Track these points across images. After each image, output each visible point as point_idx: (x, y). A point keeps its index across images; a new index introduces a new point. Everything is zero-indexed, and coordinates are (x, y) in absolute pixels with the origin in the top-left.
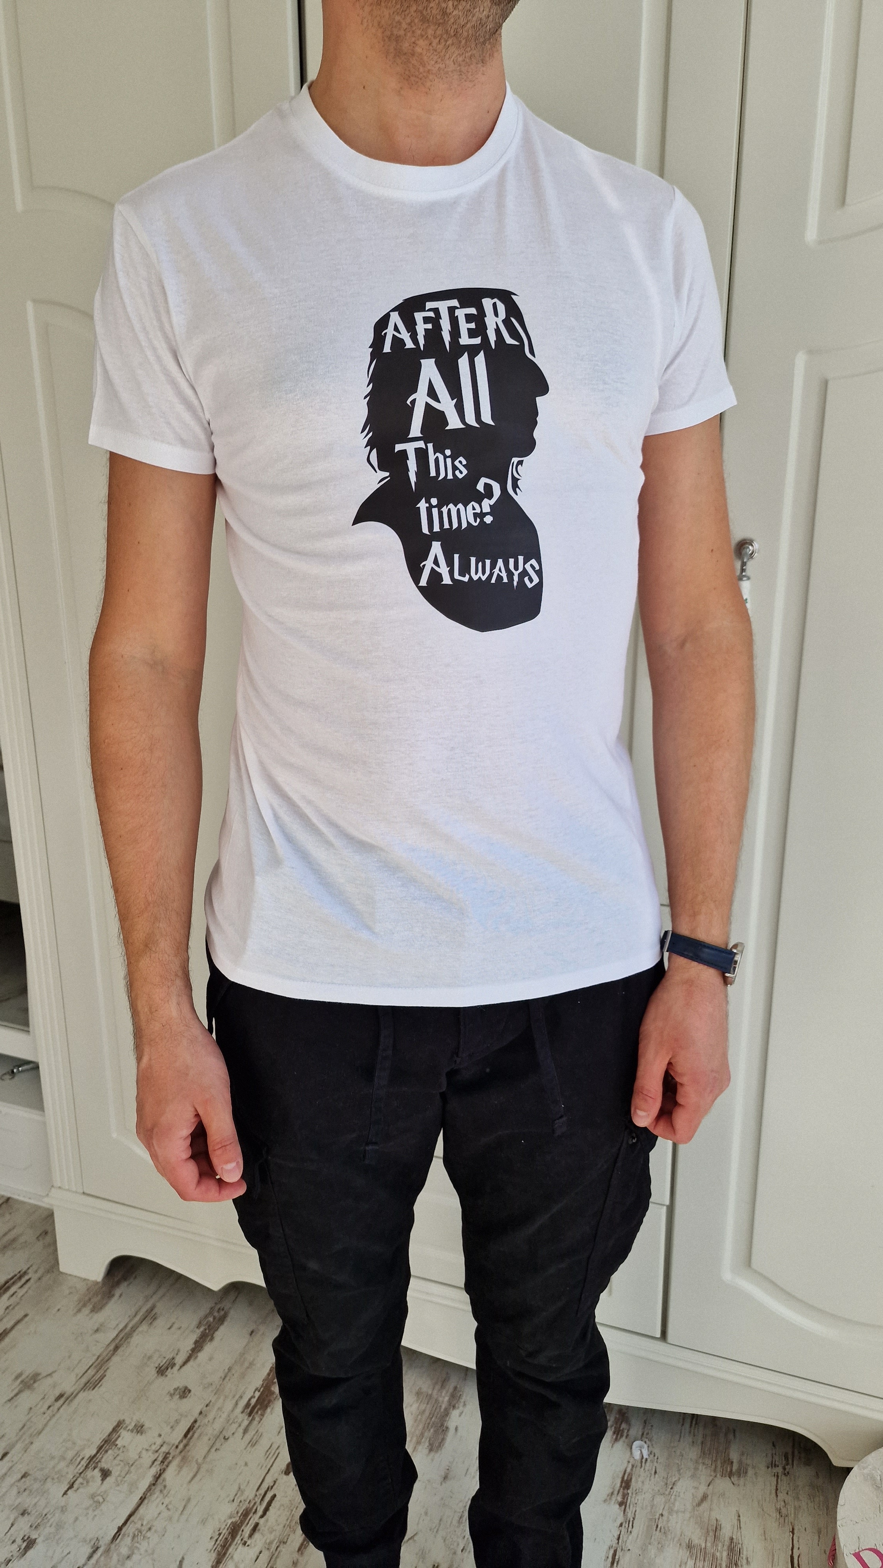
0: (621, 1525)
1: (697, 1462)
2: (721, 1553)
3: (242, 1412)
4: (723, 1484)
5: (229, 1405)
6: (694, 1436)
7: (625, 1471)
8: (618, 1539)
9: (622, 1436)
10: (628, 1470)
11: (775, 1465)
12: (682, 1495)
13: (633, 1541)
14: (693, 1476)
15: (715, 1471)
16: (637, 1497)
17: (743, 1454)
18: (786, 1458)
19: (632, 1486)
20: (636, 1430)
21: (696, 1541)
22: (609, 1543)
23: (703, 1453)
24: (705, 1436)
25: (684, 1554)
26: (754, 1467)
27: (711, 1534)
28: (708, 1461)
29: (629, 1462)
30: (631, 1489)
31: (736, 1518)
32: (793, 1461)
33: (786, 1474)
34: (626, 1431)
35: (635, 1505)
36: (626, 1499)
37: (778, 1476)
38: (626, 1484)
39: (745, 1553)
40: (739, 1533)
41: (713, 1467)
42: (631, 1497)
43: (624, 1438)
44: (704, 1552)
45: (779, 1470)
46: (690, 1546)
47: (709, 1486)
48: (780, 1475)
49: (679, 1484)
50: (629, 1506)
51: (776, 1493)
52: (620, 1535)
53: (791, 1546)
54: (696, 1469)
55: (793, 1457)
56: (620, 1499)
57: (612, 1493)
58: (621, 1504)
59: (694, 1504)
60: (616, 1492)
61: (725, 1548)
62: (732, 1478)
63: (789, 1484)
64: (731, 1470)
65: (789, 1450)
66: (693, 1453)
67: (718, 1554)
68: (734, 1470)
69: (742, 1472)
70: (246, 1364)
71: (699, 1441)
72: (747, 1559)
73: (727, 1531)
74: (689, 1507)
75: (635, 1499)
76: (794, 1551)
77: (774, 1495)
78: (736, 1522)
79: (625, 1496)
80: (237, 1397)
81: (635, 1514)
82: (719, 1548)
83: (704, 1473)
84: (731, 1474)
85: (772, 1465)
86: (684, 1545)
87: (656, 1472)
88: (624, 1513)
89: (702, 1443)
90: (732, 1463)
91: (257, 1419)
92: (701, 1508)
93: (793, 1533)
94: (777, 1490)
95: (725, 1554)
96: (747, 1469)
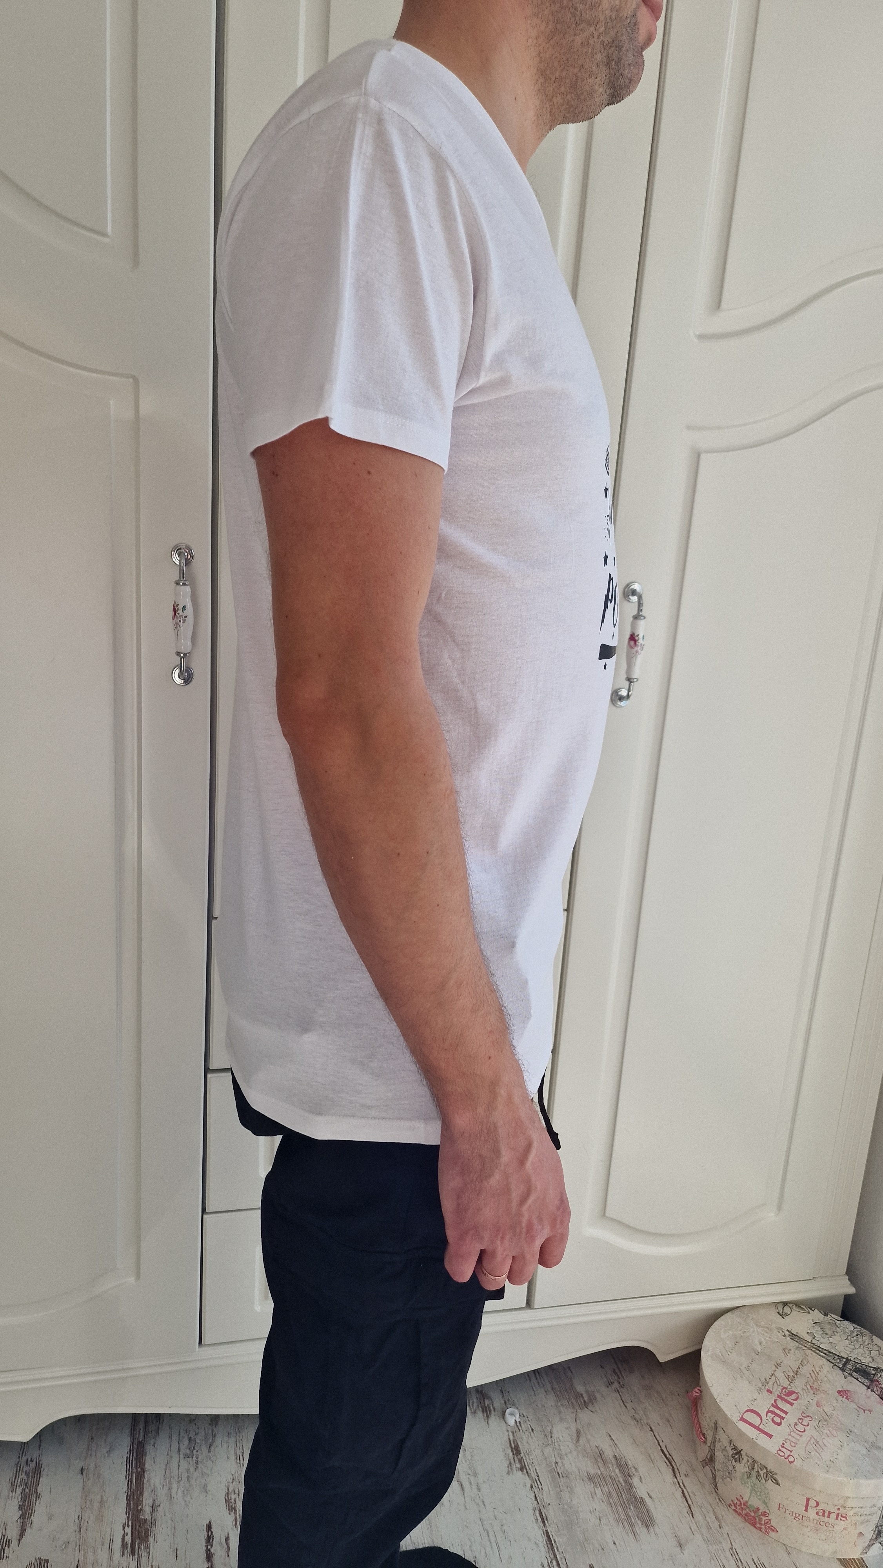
0: (532, 1487)
1: (557, 1406)
2: (614, 1471)
3: (123, 1555)
4: (585, 1415)
5: (103, 1556)
6: (543, 1385)
7: (509, 1439)
8: (536, 1499)
9: (490, 1411)
10: (511, 1437)
11: (612, 1383)
12: (561, 1438)
13: (548, 1495)
14: (561, 1420)
15: (574, 1407)
16: (531, 1458)
17: (585, 1384)
18: (615, 1373)
19: (521, 1451)
20: (498, 1402)
21: (593, 1472)
22: (531, 1508)
23: (557, 1396)
24: (551, 1382)
25: (590, 1486)
26: (598, 1391)
27: (599, 1460)
28: (565, 1402)
29: (508, 1431)
30: (522, 1453)
31: (609, 1438)
32: (621, 1374)
33: (622, 1386)
34: (491, 1406)
35: (533, 1465)
36: (523, 1463)
37: (618, 1390)
38: (516, 1450)
39: (630, 1463)
40: (618, 1450)
41: (571, 1405)
42: (526, 1460)
43: (493, 1412)
44: (602, 1477)
45: (616, 1385)
46: (590, 1478)
47: (576, 1421)
48: (619, 1389)
49: (555, 1431)
50: (529, 1467)
51: (624, 1404)
52: (535, 1496)
53: (657, 1442)
54: (560, 1413)
55: (620, 1371)
56: (518, 1465)
57: (510, 1464)
58: (522, 1469)
59: (575, 1442)
60: (512, 1461)
61: (615, 1466)
62: (588, 1407)
63: (628, 1393)
64: (584, 1401)
65: (615, 1367)
66: (551, 1401)
67: (613, 1474)
68: (586, 1401)
69: (592, 1400)
70: (96, 1505)
71: (550, 1389)
72: (634, 1467)
73: (609, 1453)
74: (572, 1446)
75: (529, 1459)
76: (661, 1444)
77: (624, 1407)
78: (611, 1441)
79: (521, 1461)
80: (107, 1543)
81: (537, 1473)
82: (611, 1469)
83: (568, 1413)
84: (586, 1405)
85: (610, 1384)
86: (585, 1479)
87: (532, 1430)
88: (528, 1475)
89: (553, 1389)
90: (582, 1395)
91: (144, 1554)
92: (581, 1442)
93: (653, 1432)
94: (623, 1401)
95: (617, 1471)
96: (594, 1395)
